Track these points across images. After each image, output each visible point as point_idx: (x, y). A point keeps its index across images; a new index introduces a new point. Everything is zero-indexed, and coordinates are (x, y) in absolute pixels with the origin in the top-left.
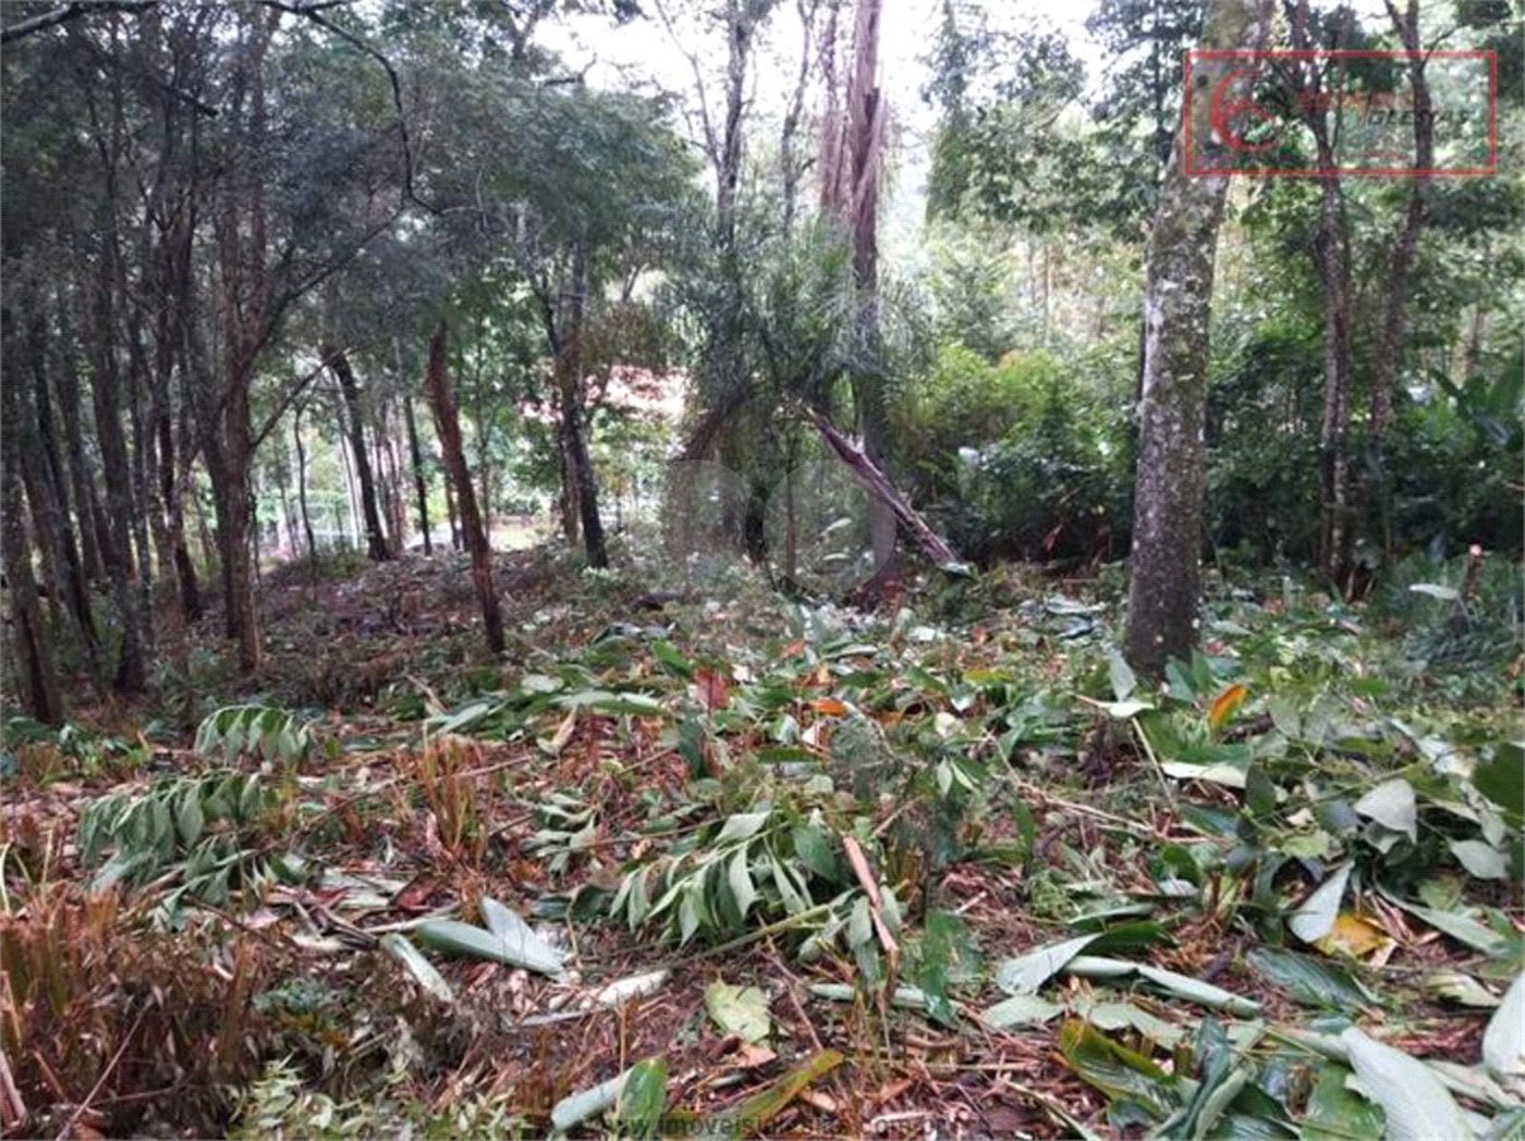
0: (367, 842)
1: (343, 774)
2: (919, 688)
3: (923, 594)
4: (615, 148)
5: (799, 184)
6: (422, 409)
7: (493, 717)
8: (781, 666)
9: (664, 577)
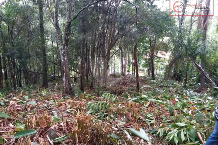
0: (122, 115)
1: (117, 104)
2: (210, 107)
3: (209, 91)
4: (165, 18)
5: (193, 24)
6: (130, 55)
7: (138, 100)
8: (184, 100)
9: (163, 83)
